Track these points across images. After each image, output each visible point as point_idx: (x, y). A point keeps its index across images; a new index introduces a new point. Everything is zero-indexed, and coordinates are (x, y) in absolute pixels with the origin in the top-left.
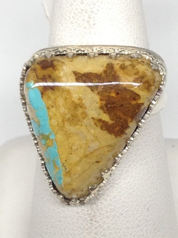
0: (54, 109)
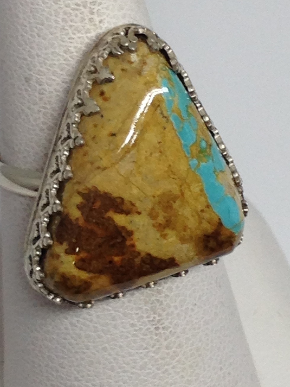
0: (200, 208)
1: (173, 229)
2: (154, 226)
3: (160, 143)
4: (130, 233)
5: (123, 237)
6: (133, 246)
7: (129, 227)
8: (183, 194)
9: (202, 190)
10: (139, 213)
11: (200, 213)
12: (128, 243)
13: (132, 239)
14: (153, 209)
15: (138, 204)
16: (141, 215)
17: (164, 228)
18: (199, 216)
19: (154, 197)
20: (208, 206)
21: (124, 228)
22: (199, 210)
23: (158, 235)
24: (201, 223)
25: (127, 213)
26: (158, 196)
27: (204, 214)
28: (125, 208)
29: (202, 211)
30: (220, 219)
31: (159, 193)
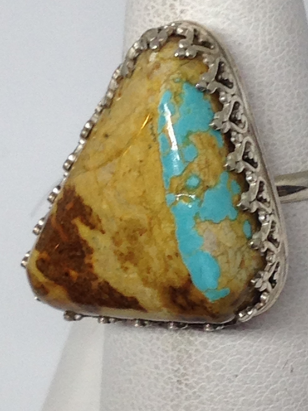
0: (167, 253)
1: (136, 265)
2: (115, 252)
3: (141, 161)
4: (90, 251)
5: (83, 252)
6: (91, 266)
7: (91, 244)
8: (151, 230)
9: (173, 233)
10: (103, 232)
11: (167, 260)
12: (87, 261)
13: (91, 258)
14: (117, 233)
15: (104, 221)
16: (105, 235)
17: (126, 260)
18: (166, 262)
19: (121, 220)
20: (177, 255)
21: (85, 241)
22: (167, 255)
23: (118, 265)
24: (167, 270)
25: (93, 227)
26: (125, 221)
27: (171, 261)
28: (91, 221)
29: (170, 257)
30: (189, 275)
31: (126, 217)
